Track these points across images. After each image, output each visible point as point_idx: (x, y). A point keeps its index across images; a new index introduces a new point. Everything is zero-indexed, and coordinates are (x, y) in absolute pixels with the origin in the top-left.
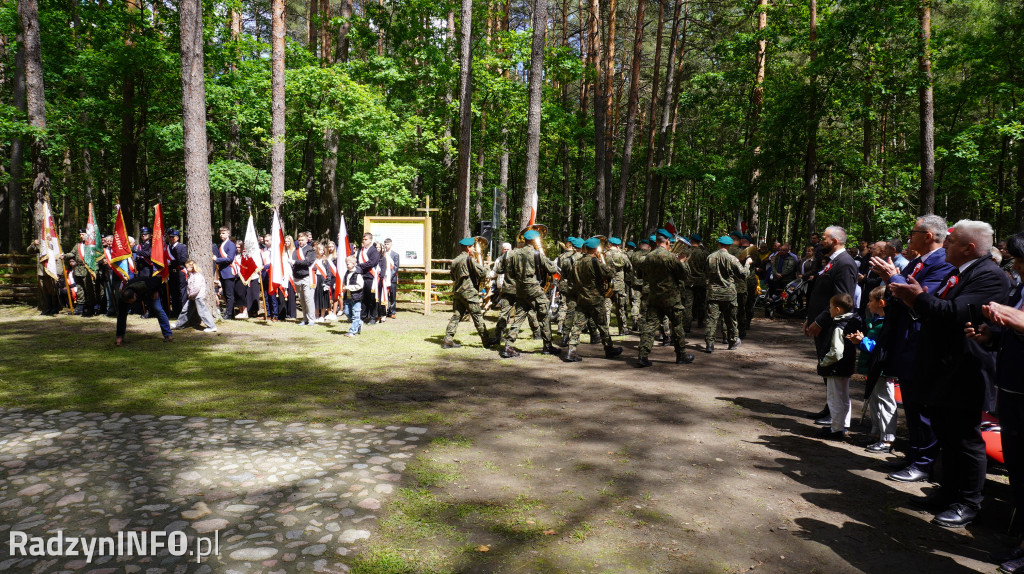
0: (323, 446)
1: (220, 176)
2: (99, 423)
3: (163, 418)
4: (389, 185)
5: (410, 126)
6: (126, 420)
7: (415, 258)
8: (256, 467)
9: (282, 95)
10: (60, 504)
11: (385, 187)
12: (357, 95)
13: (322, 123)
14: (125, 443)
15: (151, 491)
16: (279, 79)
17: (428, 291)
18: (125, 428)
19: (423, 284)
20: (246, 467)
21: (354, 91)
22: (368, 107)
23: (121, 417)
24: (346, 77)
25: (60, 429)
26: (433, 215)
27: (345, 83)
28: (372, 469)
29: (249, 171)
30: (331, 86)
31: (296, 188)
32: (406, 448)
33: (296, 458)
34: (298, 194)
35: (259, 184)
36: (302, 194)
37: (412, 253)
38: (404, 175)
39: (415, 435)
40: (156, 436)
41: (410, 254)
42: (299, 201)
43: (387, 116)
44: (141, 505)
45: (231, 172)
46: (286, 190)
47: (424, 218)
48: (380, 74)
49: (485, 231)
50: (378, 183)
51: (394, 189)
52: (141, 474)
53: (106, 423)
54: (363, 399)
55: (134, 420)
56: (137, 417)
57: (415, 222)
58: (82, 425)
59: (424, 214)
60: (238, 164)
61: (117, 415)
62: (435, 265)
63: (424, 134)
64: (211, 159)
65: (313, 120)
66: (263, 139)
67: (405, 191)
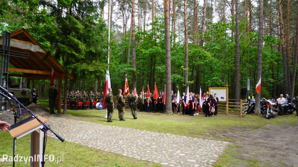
0: (203, 143)
1: (173, 78)
2: (154, 134)
3: (166, 134)
4: (216, 79)
5: (221, 62)
6: (159, 134)
7: (223, 99)
8: (189, 145)
9: (188, 57)
10: (153, 147)
11: (215, 79)
12: (207, 55)
13: (197, 63)
14: (161, 138)
15: (168, 147)
16: (187, 53)
17: (227, 109)
18: (160, 135)
19: (226, 106)
20: (187, 145)
21: (205, 54)
22: (210, 58)
23: (158, 133)
24: (204, 50)
25: (147, 134)
26: (228, 87)
27: (203, 52)
28: (215, 149)
29: (179, 77)
30: (200, 53)
31: (191, 81)
32: (223, 146)
33: (197, 145)
34: (191, 82)
35: (181, 79)
36: (192, 82)
37: (223, 97)
38: (220, 76)
39: (225, 143)
40: (166, 137)
41: (222, 98)
42: (192, 84)
43: (215, 60)
44: (167, 149)
45: (175, 77)
46: (188, 81)
47: (226, 88)
48: (213, 48)
49: (245, 91)
50: (213, 78)
51: (217, 80)
52: (166, 144)
53: (155, 134)
54: (211, 135)
55: (161, 134)
56: (161, 133)
57: (223, 89)
58: (151, 134)
59: (226, 87)
60: (177, 75)
61: (157, 133)
62: (229, 101)
63: (226, 64)
64: (172, 74)
65: (195, 63)
66: (183, 69)
67: (221, 81)
